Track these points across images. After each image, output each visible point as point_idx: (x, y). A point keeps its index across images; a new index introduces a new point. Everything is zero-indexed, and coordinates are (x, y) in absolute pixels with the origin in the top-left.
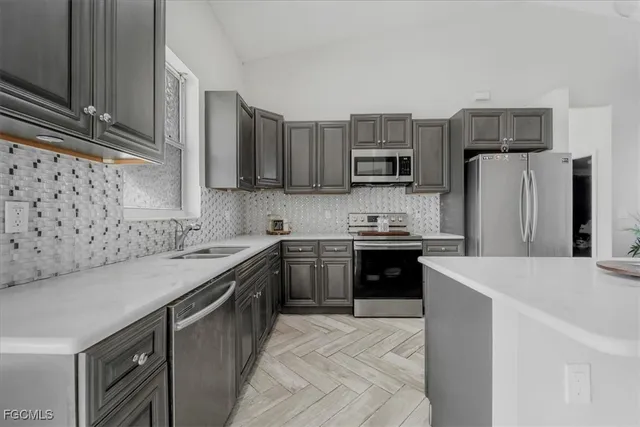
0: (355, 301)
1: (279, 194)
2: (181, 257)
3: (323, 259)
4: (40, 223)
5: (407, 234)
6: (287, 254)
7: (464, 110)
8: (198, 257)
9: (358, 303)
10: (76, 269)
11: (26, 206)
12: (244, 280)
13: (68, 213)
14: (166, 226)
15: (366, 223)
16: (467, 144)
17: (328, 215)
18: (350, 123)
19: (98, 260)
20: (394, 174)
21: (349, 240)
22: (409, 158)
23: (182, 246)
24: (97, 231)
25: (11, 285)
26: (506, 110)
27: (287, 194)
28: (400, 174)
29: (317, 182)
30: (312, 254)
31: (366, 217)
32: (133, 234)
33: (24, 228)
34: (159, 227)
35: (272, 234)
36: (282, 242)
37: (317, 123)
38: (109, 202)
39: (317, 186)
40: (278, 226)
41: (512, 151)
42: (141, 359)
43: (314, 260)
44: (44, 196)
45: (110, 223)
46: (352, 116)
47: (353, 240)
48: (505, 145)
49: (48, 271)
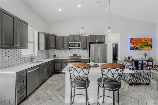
2: (32, 63)
4: (9, 59)
6: (55, 62)
7: (89, 35)
8: (35, 63)
10: (14, 65)
11: (7, 57)
12: (42, 67)
13: (13, 57)
14: (29, 58)
15: (73, 56)
16: (89, 41)
17: (65, 54)
18: (69, 36)
19: (17, 64)
20: (77, 47)
22: (80, 43)
23: (32, 61)
24: (17, 59)
25: (6, 67)
26: (97, 35)
27: (56, 50)
30: (60, 62)
31: (73, 55)
32: (23, 60)
33: (7, 60)
34: (28, 58)
35: (53, 58)
36: (54, 60)
37: (62, 36)
38: (19, 55)
39: (62, 48)
41: (98, 43)
42: (22, 75)
44: (10, 55)
45: (19, 58)
48: (96, 42)
49: (10, 65)
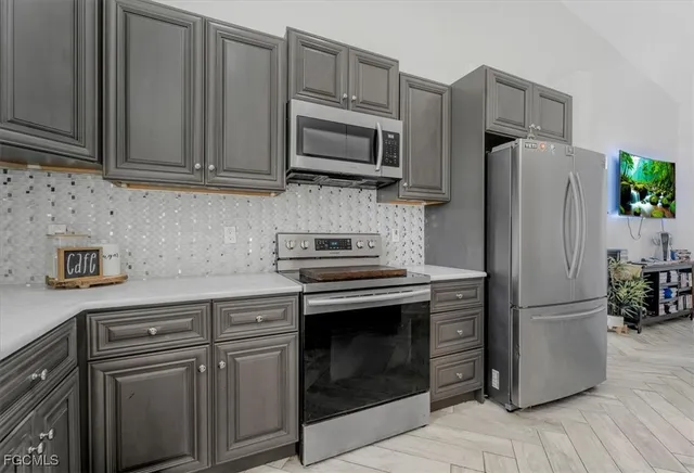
0: (307, 429)
1: (90, 180)
3: (223, 347)
5: (402, 274)
6: (105, 349)
9: (311, 433)
15: (312, 252)
18: (286, 44)
20: (374, 161)
21: (293, 294)
22: (397, 135)
27: (117, 181)
28: (384, 163)
29: (204, 161)
30: (193, 337)
35: (61, 286)
36: (82, 318)
37: (206, 22)
39: (205, 167)
40: (79, 265)
43: (202, 351)
46: (289, 30)
47: (301, 295)
